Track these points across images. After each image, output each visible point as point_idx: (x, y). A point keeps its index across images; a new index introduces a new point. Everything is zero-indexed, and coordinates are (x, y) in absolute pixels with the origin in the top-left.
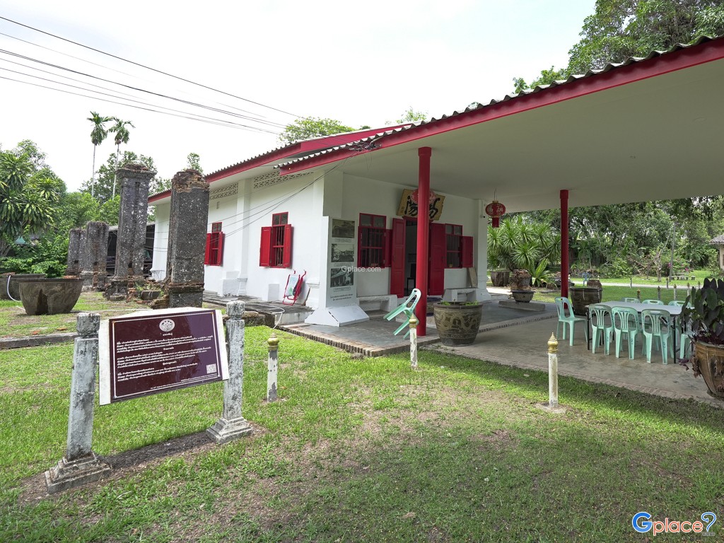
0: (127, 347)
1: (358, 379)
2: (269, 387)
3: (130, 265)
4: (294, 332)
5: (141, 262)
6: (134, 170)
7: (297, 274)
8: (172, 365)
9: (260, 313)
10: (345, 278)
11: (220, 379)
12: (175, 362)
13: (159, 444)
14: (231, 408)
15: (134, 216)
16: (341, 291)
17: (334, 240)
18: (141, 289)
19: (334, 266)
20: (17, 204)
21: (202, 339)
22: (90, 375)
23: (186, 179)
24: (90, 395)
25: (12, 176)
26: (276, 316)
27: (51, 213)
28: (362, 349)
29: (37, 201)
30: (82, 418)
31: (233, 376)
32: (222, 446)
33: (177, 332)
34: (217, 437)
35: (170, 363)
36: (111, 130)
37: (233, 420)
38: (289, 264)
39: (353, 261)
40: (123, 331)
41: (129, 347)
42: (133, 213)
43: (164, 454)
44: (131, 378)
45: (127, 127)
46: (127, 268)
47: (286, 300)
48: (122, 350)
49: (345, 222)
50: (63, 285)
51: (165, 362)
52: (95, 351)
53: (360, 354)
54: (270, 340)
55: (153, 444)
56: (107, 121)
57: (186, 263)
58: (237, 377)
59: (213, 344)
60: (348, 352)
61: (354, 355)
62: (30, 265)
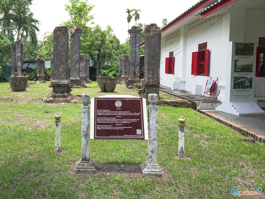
0: (101, 112)
1: (246, 158)
2: (179, 148)
3: (134, 73)
4: (207, 115)
5: (138, 72)
6: (134, 29)
7: (212, 79)
8: (120, 126)
9: (189, 101)
10: (245, 83)
11: (143, 139)
12: (121, 124)
13: (119, 164)
14: (151, 157)
15: (135, 51)
16: (241, 92)
17: (237, 57)
18: (139, 84)
19: (236, 75)
20: (104, 49)
21: (135, 114)
22: (87, 124)
23: (150, 29)
24: (87, 133)
25: (102, 39)
26: (198, 103)
27: (113, 52)
28: (254, 135)
29: (109, 48)
30: (85, 143)
31: (152, 139)
32: (145, 178)
33: (123, 108)
34: (143, 171)
35: (119, 124)
36: (133, 15)
37: (152, 164)
38: (208, 74)
39: (252, 71)
40: (100, 104)
41: (102, 113)
42: (134, 49)
43: (118, 171)
44: (102, 129)
45: (139, 12)
46: (133, 74)
47: (205, 95)
48: (99, 114)
49: (245, 44)
50: (110, 81)
51: (117, 123)
52: (89, 113)
53: (252, 138)
54: (180, 120)
55: (116, 163)
56: (132, 11)
57: (151, 72)
58: (154, 140)
59: (140, 117)
60: (244, 135)
61: (247, 138)
62: (108, 73)
